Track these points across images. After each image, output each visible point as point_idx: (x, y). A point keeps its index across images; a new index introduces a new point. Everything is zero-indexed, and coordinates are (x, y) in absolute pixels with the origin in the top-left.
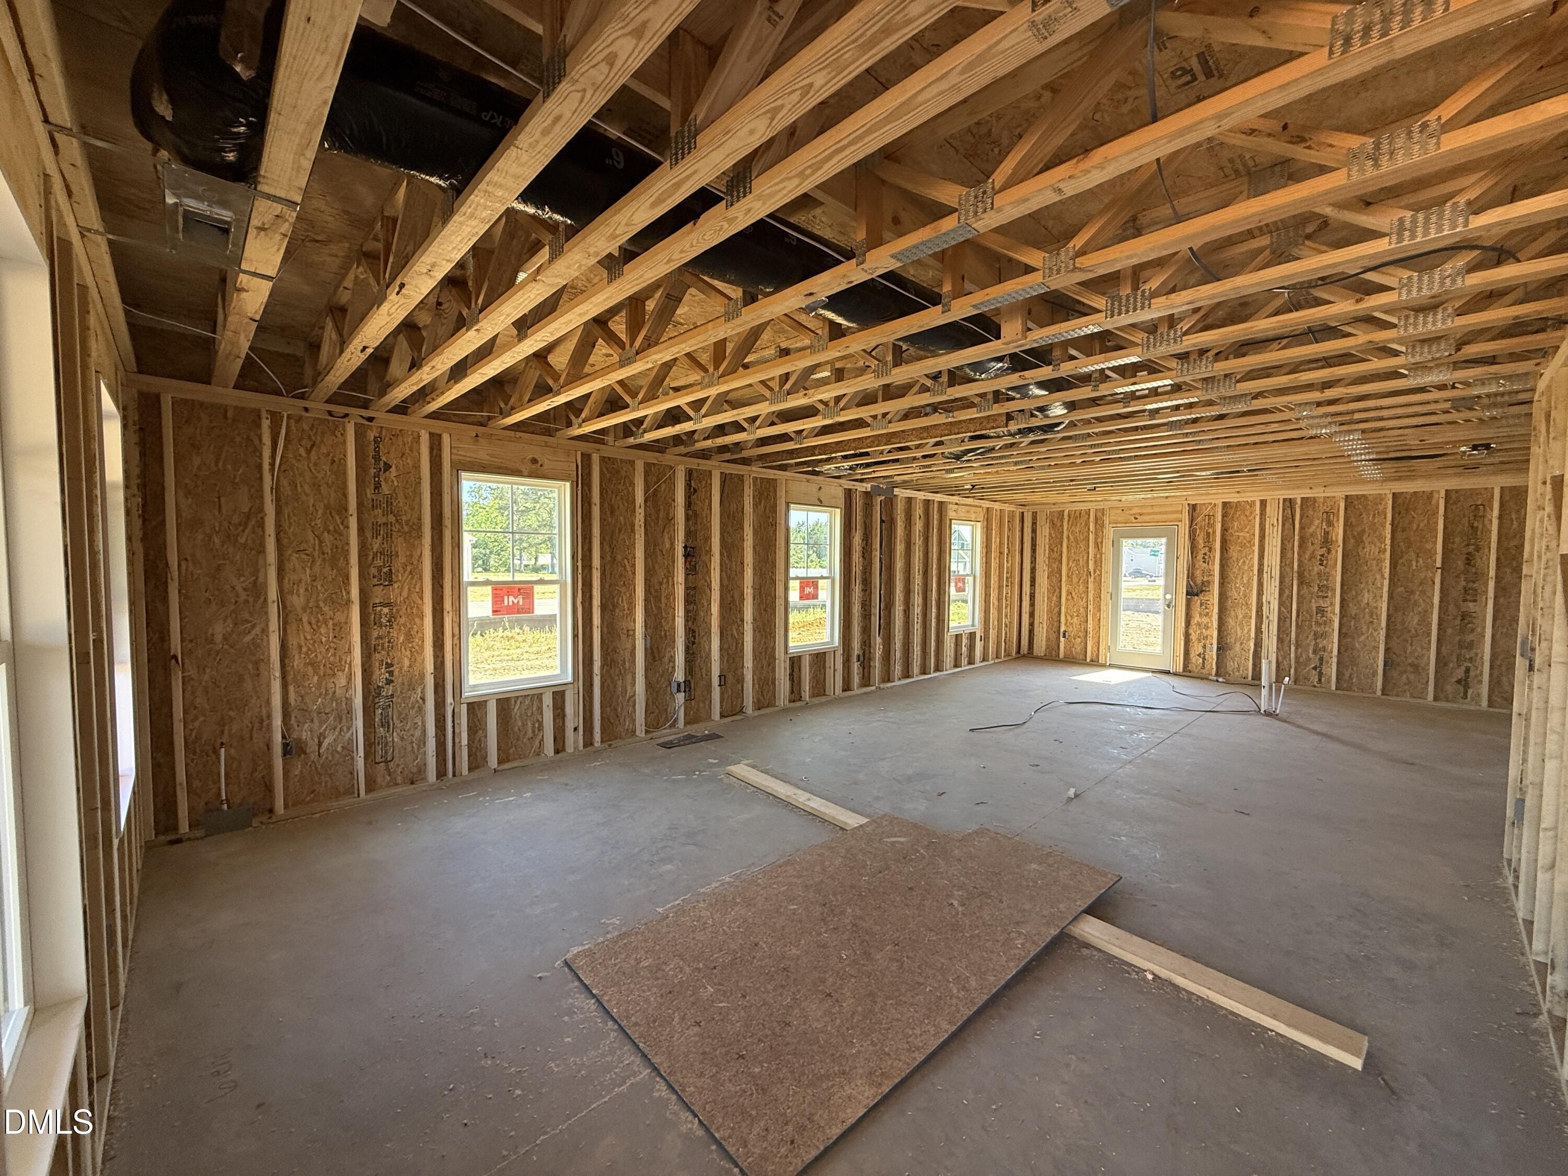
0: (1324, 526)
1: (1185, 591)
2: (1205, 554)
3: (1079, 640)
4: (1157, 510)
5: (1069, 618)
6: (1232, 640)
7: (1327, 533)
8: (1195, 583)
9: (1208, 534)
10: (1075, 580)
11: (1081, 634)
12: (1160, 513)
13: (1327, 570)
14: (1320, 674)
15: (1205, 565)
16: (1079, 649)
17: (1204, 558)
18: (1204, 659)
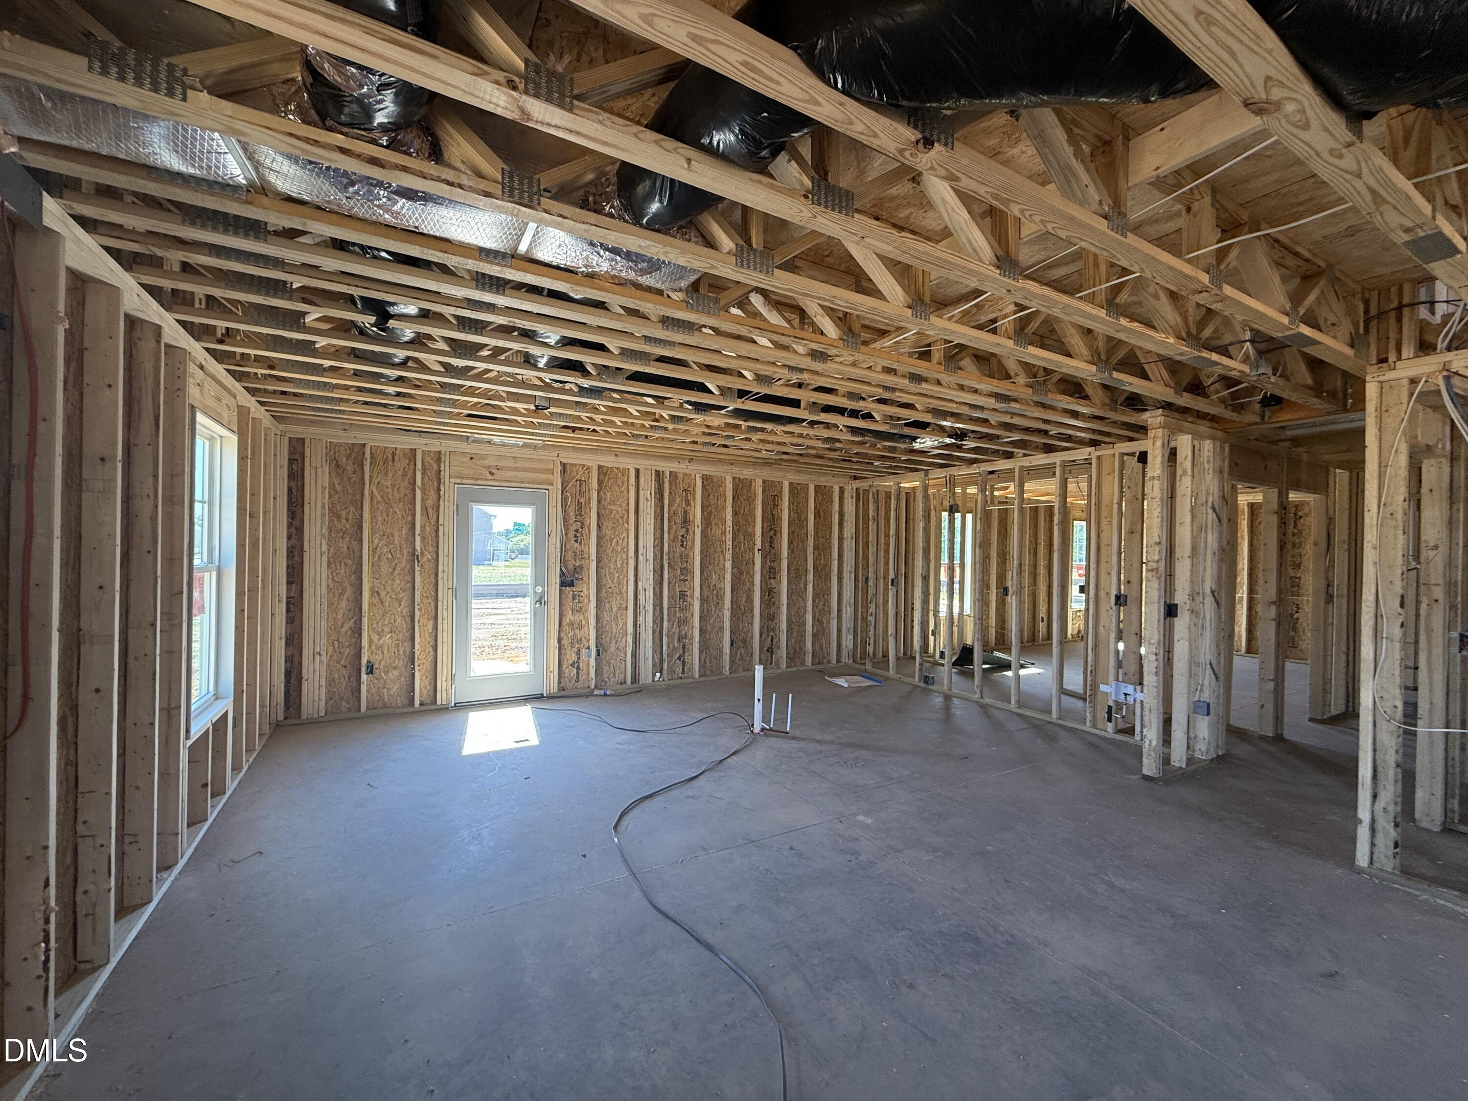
0: (684, 506)
1: (558, 581)
2: (577, 531)
3: (396, 673)
4: (520, 464)
5: (375, 638)
6: (608, 639)
7: (686, 512)
8: (566, 568)
9: (579, 504)
10: (385, 569)
11: (400, 663)
12: (525, 470)
13: (687, 552)
14: (684, 663)
15: (577, 545)
16: (395, 688)
17: (575, 536)
18: (578, 668)
